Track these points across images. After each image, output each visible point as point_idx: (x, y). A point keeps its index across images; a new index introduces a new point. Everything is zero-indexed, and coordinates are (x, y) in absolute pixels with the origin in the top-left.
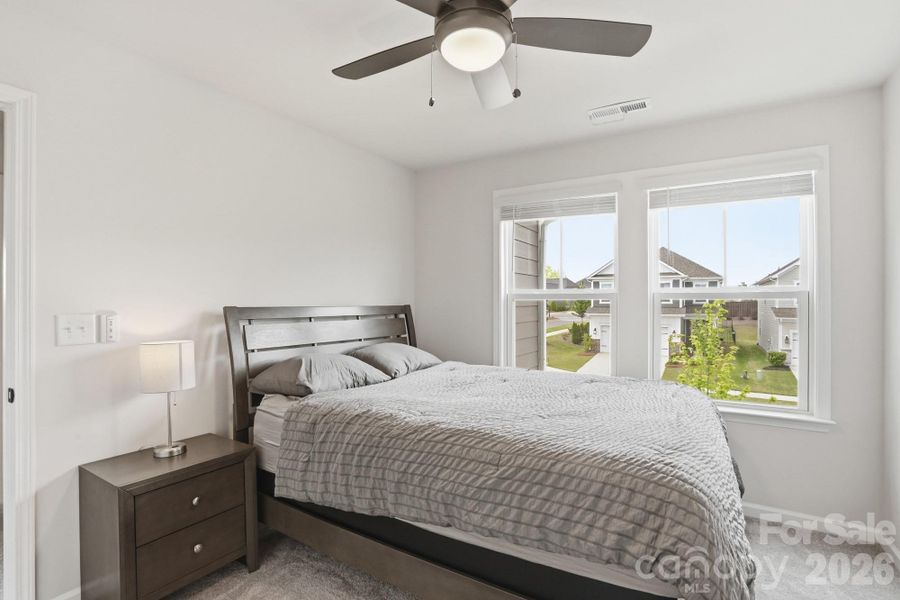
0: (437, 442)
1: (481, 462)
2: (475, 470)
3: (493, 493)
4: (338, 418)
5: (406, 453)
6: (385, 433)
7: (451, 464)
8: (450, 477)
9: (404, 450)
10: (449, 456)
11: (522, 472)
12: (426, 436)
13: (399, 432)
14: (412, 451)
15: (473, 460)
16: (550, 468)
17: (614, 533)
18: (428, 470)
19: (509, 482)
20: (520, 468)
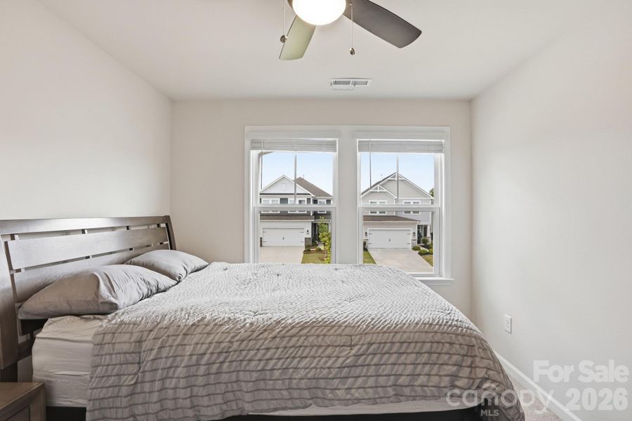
0: (292, 337)
1: (337, 346)
2: (333, 353)
3: (353, 368)
4: (171, 331)
5: (262, 352)
6: (233, 337)
7: (310, 353)
8: (311, 364)
9: (258, 350)
10: (306, 347)
11: (372, 347)
12: (279, 333)
13: (248, 333)
14: (268, 349)
15: (329, 346)
16: (392, 339)
17: (446, 376)
18: (286, 363)
19: (364, 357)
20: (370, 344)
